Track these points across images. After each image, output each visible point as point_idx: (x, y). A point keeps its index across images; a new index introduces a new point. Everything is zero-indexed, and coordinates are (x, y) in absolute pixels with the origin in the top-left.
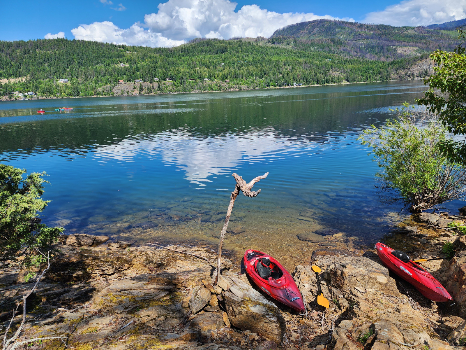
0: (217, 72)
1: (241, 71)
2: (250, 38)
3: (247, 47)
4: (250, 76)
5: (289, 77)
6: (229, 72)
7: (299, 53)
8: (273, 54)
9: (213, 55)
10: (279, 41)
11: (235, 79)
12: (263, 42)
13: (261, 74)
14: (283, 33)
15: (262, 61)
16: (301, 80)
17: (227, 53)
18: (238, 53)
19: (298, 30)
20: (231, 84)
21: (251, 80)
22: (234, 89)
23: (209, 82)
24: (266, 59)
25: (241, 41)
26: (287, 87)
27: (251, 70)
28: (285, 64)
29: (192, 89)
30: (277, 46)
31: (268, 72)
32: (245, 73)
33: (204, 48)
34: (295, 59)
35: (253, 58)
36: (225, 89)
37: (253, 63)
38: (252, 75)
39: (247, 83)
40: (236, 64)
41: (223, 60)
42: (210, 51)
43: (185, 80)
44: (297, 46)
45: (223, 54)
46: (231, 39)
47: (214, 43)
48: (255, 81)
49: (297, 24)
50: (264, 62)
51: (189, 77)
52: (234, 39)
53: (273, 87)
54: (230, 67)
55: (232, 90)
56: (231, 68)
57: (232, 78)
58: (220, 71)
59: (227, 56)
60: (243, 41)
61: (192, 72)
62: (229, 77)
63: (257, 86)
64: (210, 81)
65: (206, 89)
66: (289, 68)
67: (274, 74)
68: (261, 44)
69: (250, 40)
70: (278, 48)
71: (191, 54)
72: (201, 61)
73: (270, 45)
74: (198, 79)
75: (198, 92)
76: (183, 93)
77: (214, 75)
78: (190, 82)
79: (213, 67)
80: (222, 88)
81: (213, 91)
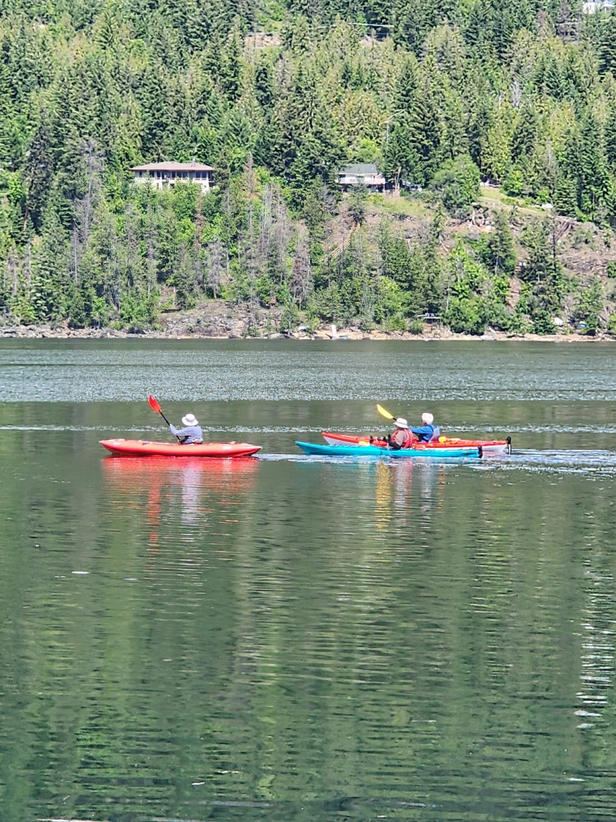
0: (509, 102)
23: (405, 213)
36: (608, 314)
43: (92, 173)
51: (149, 142)
58: (553, 84)
61: (192, 77)
64: (413, 208)
74: (256, 173)
75: (238, 327)
76: (46, 330)
77: (474, 133)
78: (148, 201)
79: (470, 37)
80: (571, 303)
81: (446, 334)
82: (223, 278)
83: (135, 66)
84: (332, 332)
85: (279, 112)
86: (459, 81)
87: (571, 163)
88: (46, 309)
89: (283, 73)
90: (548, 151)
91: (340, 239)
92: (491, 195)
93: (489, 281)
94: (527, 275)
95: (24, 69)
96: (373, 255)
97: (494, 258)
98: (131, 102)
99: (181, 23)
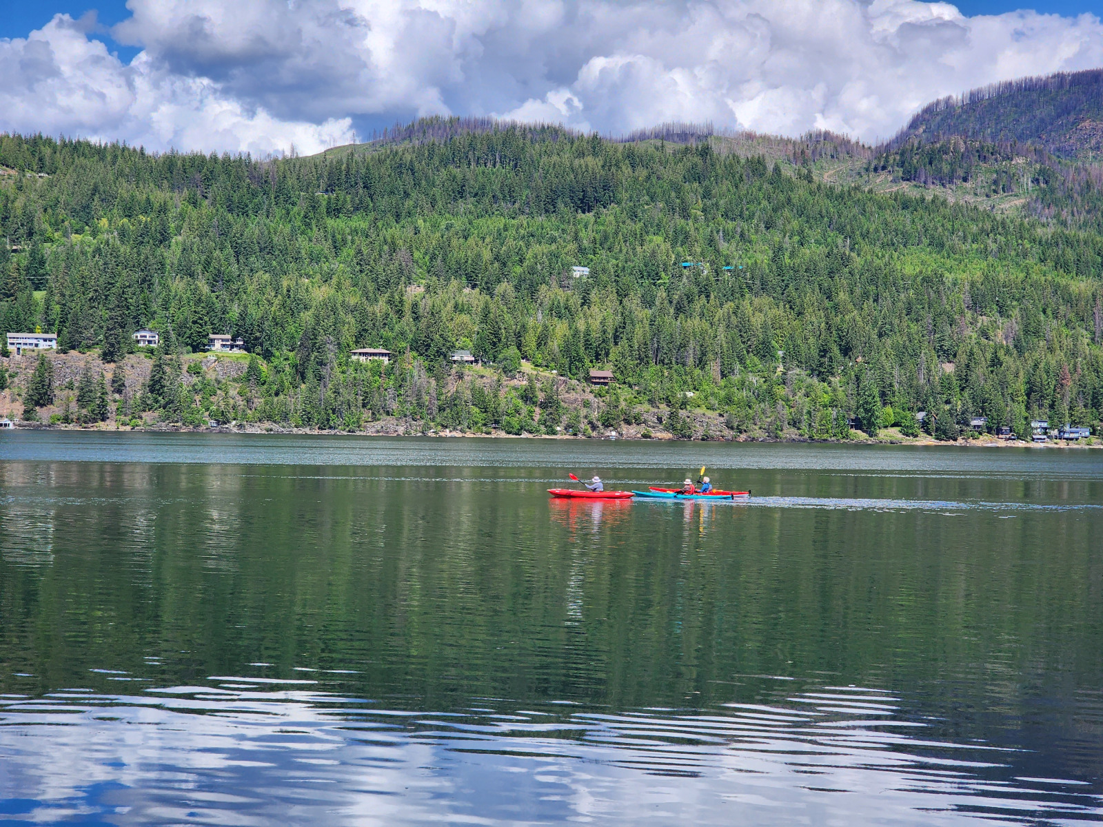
0: (536, 320)
1: (694, 324)
2: (766, 139)
3: (743, 188)
4: (752, 359)
5: (1003, 384)
6: (613, 321)
7: (1068, 242)
8: (900, 240)
9: (523, 219)
10: (946, 168)
11: (654, 368)
12: (845, 167)
13: (824, 352)
14: (972, 125)
15: (831, 274)
16: (1080, 408)
17: (610, 214)
18: (686, 215)
19: (1066, 111)
20: (625, 394)
21: (754, 379)
22: (642, 429)
23: (483, 375)
24: (858, 262)
25: (705, 152)
26: (985, 441)
27: (757, 320)
28: (977, 304)
29: (367, 415)
30: (933, 191)
31: (868, 343)
32: (722, 337)
33: (472, 173)
34: (1042, 274)
35: (778, 250)
36: (583, 425)
37: (773, 280)
38: (765, 352)
39: (729, 400)
40: (665, 278)
41: (581, 250)
42: (510, 194)
43: (331, 353)
44: (1056, 202)
45: (590, 216)
46: (643, 137)
47: (534, 150)
48: (781, 391)
49: (1060, 78)
50: (842, 281)
51: (359, 338)
52: (666, 135)
53: (895, 433)
54: (622, 295)
55: (631, 431)
56: (633, 303)
57: (630, 363)
58: (558, 311)
59: (611, 230)
60: (720, 150)
61: (380, 307)
62: (614, 352)
63: (795, 423)
64: (488, 372)
65: (456, 421)
66: (1003, 331)
67: (905, 355)
68: (828, 175)
69: (761, 151)
70: (937, 204)
71: (383, 203)
72: (444, 247)
73: (884, 185)
74: (410, 355)
75: (401, 430)
76: (307, 430)
77: (518, 335)
78: (358, 367)
79: (517, 288)
80: (565, 419)
81: (503, 435)
82: (394, 406)
83: (353, 301)
84: (447, 433)
85: (423, 323)
86: (511, 310)
87: (566, 350)
88: (308, 420)
89: (426, 304)
90: (555, 344)
91: (452, 387)
92: (526, 366)
93: (524, 409)
94: (544, 406)
95: (298, 301)
96: (468, 395)
97: (527, 397)
98: (350, 319)
99: (375, 280)
